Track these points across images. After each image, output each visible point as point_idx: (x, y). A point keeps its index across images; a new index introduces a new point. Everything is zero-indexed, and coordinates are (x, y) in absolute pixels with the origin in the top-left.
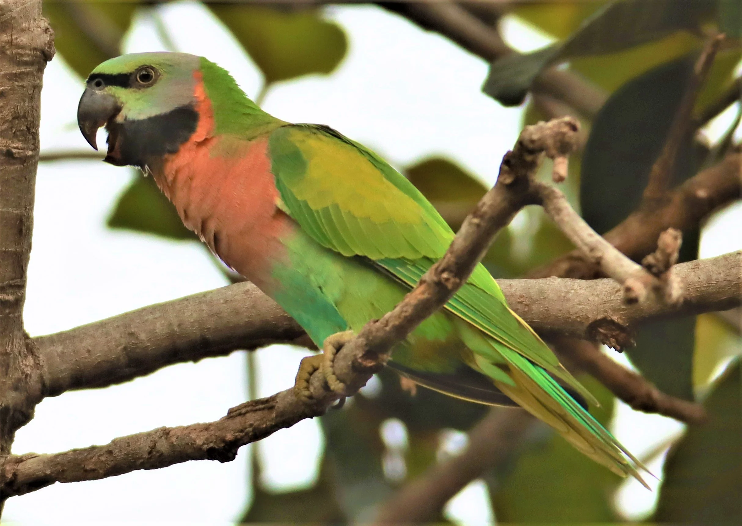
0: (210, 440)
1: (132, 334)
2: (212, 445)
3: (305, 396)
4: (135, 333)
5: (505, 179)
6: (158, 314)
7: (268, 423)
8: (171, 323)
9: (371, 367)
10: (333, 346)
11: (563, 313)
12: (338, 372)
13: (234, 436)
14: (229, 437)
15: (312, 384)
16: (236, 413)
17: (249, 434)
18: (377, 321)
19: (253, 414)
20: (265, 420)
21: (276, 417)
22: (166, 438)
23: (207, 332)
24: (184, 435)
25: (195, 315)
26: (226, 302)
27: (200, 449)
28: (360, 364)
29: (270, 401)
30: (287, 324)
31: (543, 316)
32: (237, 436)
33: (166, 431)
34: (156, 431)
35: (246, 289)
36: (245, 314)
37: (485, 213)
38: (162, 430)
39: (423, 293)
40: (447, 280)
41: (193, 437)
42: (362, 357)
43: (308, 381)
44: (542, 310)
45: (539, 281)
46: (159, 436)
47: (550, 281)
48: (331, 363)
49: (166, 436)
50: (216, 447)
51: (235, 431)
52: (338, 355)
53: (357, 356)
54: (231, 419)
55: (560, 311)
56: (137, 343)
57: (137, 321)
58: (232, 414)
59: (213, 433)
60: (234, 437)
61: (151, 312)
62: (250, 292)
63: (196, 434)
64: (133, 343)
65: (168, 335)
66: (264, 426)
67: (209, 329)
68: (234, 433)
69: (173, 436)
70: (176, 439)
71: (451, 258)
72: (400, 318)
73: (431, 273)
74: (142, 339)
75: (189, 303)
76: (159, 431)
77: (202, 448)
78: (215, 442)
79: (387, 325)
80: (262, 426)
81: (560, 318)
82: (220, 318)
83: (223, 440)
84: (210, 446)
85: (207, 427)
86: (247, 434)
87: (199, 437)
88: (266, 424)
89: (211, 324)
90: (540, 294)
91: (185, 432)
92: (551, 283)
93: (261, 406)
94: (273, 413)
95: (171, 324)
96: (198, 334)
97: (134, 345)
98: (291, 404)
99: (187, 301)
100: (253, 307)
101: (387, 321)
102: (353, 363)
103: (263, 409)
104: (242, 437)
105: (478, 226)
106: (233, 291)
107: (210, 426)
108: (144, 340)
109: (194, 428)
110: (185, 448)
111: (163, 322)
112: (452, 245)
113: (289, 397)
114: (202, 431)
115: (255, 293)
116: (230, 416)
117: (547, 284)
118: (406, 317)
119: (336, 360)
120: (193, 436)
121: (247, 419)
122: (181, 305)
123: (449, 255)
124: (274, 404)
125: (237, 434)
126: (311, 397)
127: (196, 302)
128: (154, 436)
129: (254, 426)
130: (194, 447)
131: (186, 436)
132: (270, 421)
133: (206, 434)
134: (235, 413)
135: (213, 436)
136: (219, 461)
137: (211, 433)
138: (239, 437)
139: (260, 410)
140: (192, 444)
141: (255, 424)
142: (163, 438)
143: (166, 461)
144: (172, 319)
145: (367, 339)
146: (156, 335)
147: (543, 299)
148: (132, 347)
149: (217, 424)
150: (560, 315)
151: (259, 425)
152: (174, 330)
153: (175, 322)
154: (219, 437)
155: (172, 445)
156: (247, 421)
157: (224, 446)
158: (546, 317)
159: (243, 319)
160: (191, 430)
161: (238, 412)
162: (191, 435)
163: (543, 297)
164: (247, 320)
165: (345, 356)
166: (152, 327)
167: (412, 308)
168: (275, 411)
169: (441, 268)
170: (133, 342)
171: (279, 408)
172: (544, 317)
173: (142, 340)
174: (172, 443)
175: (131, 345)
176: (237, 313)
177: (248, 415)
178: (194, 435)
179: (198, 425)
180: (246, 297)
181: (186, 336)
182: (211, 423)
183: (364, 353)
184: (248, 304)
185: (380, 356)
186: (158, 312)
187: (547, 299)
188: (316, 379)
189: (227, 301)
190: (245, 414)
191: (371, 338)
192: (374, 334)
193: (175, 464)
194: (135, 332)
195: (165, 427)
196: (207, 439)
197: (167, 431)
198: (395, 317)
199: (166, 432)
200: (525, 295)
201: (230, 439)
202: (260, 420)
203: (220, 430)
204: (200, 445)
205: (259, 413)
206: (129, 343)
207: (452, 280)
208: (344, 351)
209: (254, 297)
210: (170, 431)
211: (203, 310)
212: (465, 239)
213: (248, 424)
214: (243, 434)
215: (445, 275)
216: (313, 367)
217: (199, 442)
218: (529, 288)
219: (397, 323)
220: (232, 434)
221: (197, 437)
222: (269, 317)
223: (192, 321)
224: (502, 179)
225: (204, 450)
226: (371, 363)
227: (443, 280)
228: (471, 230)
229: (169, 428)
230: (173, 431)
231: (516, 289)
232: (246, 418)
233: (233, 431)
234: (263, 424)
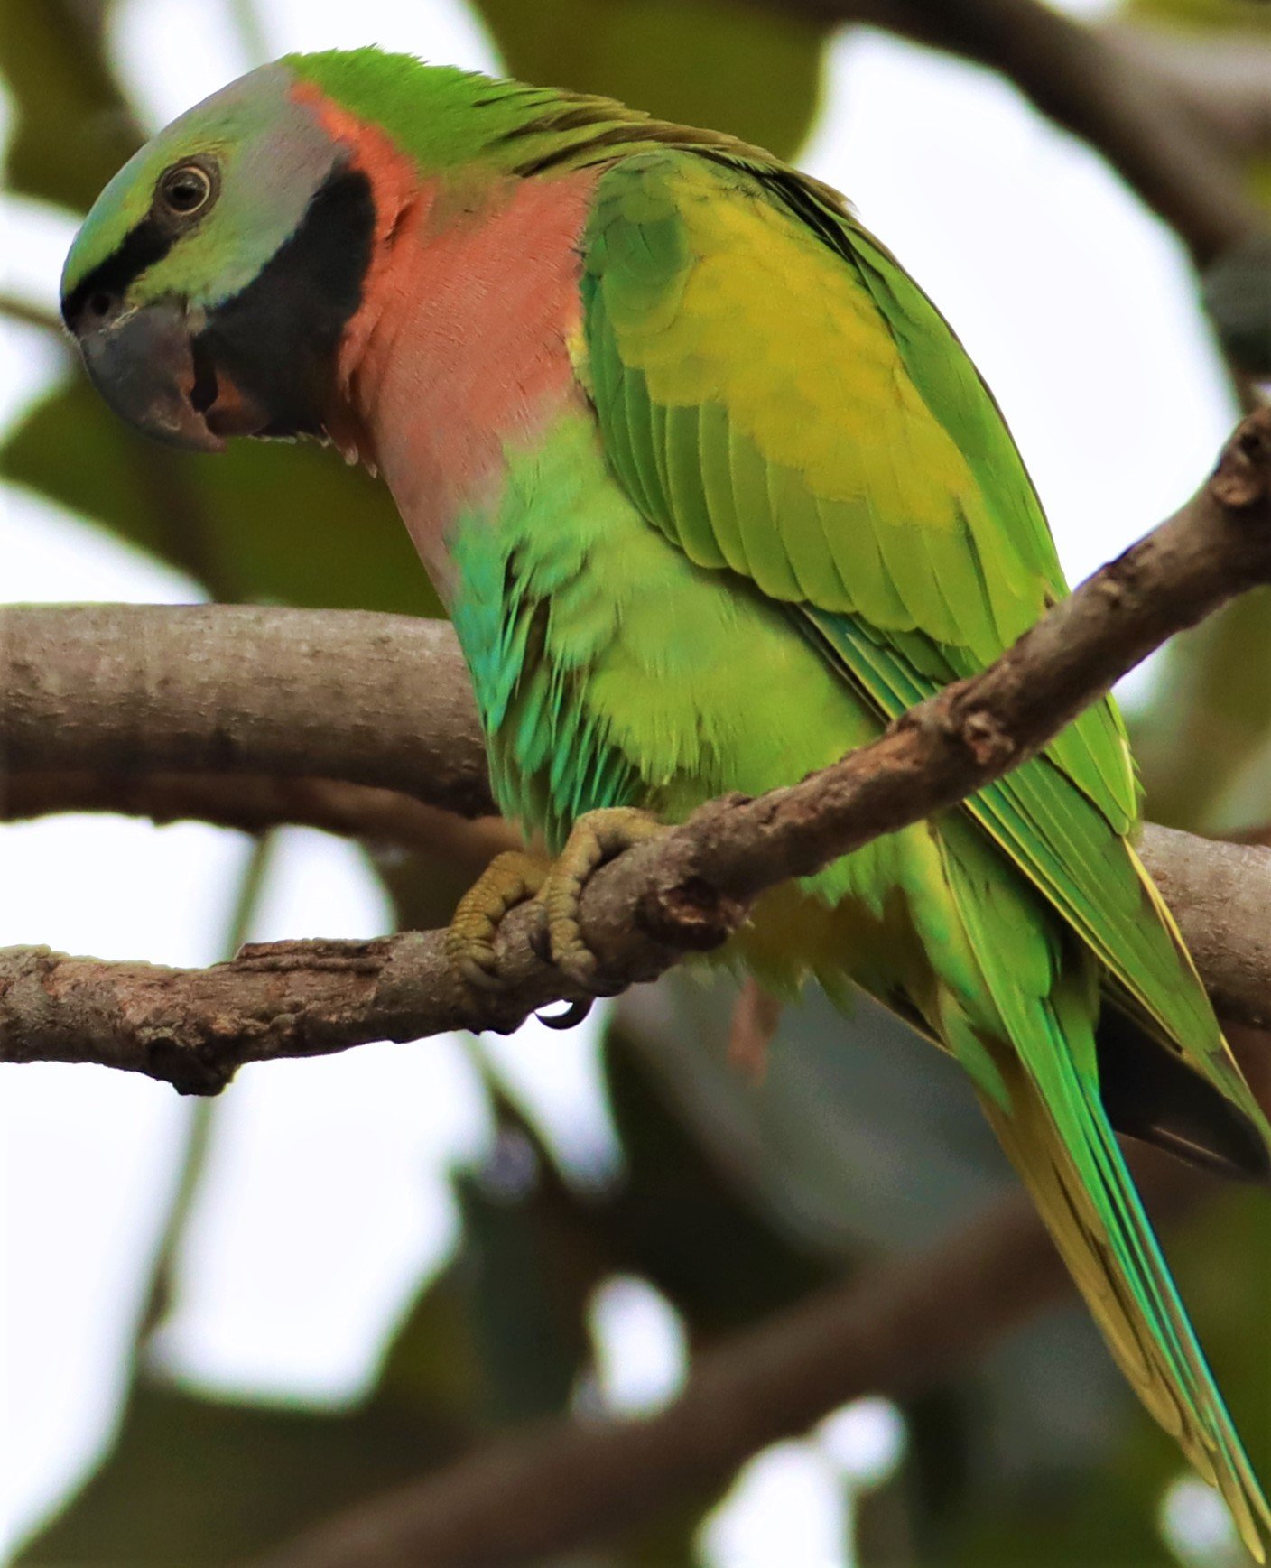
0: (167, 1018)
1: (21, 669)
2: (167, 1032)
3: (476, 961)
4: (34, 667)
5: (1230, 491)
6: (112, 633)
7: (346, 1014)
8: (143, 668)
9: (689, 929)
10: (598, 838)
11: (1262, 957)
12: (590, 918)
13: (238, 1024)
14: (224, 1023)
15: (506, 934)
16: (261, 963)
17: (283, 1029)
18: (746, 802)
19: (310, 978)
20: (340, 1002)
21: (376, 1001)
22: (42, 981)
23: (237, 724)
24: (97, 984)
25: (218, 667)
26: (315, 654)
27: (130, 1035)
28: (662, 909)
29: (370, 953)
30: (469, 768)
31: (1206, 949)
32: (246, 1027)
33: (48, 960)
34: (18, 954)
35: (384, 632)
36: (360, 702)
37: (1145, 571)
38: (36, 955)
39: (899, 755)
40: (980, 734)
41: (120, 996)
42: (668, 893)
43: (496, 921)
44: (1206, 933)
45: (1222, 847)
46: (24, 970)
47: (1252, 857)
48: (577, 886)
49: (42, 974)
50: (179, 1043)
51: (245, 1011)
52: (603, 871)
53: (660, 886)
54: (244, 973)
55: (1257, 949)
56: (30, 699)
57: (47, 636)
58: (249, 963)
59: (180, 1000)
60: (236, 1027)
61: (94, 623)
62: (391, 647)
63: (131, 989)
64: (20, 696)
65: (122, 701)
66: (334, 1019)
67: (245, 717)
68: (242, 1016)
69: (65, 979)
70: (70, 991)
71: (1009, 677)
72: (813, 808)
73: (939, 703)
74: (50, 690)
75: (211, 628)
76: (29, 955)
77: (137, 1033)
78: (180, 1027)
79: (769, 820)
80: (325, 1019)
81: (1249, 970)
82: (288, 695)
83: (203, 1028)
84: (161, 1035)
85: (168, 980)
86: (276, 1029)
87: (139, 1003)
88: (340, 1017)
89: (254, 705)
90: (1214, 886)
91: (102, 977)
92: (1253, 863)
93: (341, 961)
94: (367, 989)
95: (141, 671)
96: (211, 721)
97: (19, 702)
98: (428, 977)
99: (207, 620)
100: (389, 690)
101: (774, 809)
102: (643, 901)
103: (344, 970)
104: (260, 1035)
105: (1115, 603)
106: (343, 628)
107: (177, 980)
108: (52, 695)
109: (130, 973)
110: (87, 1021)
111: (120, 659)
112: (1022, 640)
113: (429, 954)
114: (150, 986)
115: (406, 651)
116: (242, 965)
117: (1240, 862)
118: (831, 811)
119: (593, 883)
120: (122, 993)
121: (289, 987)
122: (185, 627)
123: (1006, 666)
124: (380, 963)
125: (246, 1022)
126: (490, 969)
127: (230, 632)
128: (9, 964)
129: (302, 1012)
130: (115, 1026)
131: (101, 989)
132: (354, 1009)
133: (158, 999)
134: (260, 960)
135: (177, 1008)
136: (175, 1086)
137: (172, 999)
138: (252, 1032)
139: (333, 969)
140: (111, 1015)
141: (309, 1007)
142: (33, 976)
143: (24, 1046)
144: (148, 658)
145: (703, 841)
146: (92, 690)
147: (1218, 900)
148: (14, 704)
149: (201, 978)
150: (1255, 959)
151: (319, 1012)
152: (142, 691)
153: (155, 669)
154: (194, 1015)
155: (54, 1004)
156: (287, 992)
157: (200, 1047)
158: (1210, 956)
159: (352, 716)
160: (121, 975)
161: (269, 959)
162: (115, 990)
163: (1221, 894)
164: (360, 721)
165: (625, 878)
166: (84, 665)
167: (856, 788)
168: (376, 982)
169: (968, 699)
170: (21, 691)
171: (390, 977)
172: (1206, 953)
173: (46, 693)
174: (56, 998)
175: (12, 699)
176: (337, 692)
177: (295, 975)
178: (125, 991)
179: (145, 967)
180: (376, 657)
181: (176, 719)
182: (184, 970)
183: (681, 881)
184: (377, 677)
185: (725, 903)
186: (113, 628)
187: (1228, 905)
188: (522, 923)
189: (318, 652)
190: (286, 970)
191: (713, 845)
192: (726, 835)
193: (46, 1059)
194: (33, 664)
195: (49, 948)
196: (159, 1013)
197: (50, 960)
198: (800, 802)
199: (46, 965)
200: (1169, 875)
201: (223, 1031)
202: (326, 1000)
203: (202, 998)
204: (134, 1026)
205: (330, 978)
206: (7, 691)
207: (996, 739)
208: (626, 862)
209: (399, 662)
210: (57, 963)
211: (242, 659)
212: (1065, 634)
213: (287, 1000)
214: (265, 1027)
215: (978, 721)
216: (524, 887)
217: (134, 1015)
218: (1187, 860)
219: (800, 821)
220: (235, 1017)
221: (131, 1001)
222: (426, 734)
223: (205, 679)
224: (1220, 489)
225: (139, 1044)
226: (693, 917)
227: (968, 734)
228: (1089, 613)
229: (57, 955)
230: (66, 965)
231: (1151, 851)
232: (286, 984)
233: (238, 1012)
234: (330, 1014)
